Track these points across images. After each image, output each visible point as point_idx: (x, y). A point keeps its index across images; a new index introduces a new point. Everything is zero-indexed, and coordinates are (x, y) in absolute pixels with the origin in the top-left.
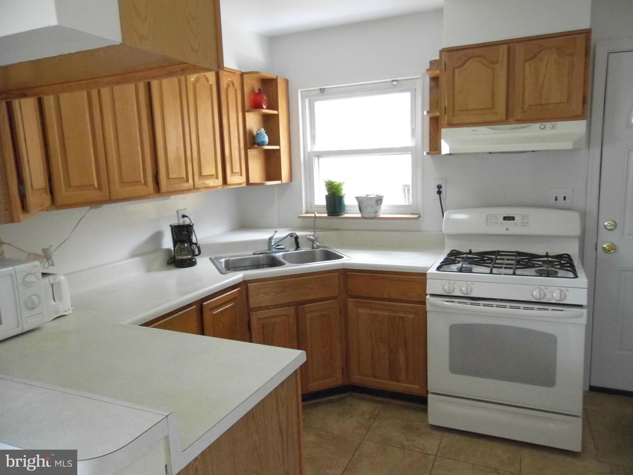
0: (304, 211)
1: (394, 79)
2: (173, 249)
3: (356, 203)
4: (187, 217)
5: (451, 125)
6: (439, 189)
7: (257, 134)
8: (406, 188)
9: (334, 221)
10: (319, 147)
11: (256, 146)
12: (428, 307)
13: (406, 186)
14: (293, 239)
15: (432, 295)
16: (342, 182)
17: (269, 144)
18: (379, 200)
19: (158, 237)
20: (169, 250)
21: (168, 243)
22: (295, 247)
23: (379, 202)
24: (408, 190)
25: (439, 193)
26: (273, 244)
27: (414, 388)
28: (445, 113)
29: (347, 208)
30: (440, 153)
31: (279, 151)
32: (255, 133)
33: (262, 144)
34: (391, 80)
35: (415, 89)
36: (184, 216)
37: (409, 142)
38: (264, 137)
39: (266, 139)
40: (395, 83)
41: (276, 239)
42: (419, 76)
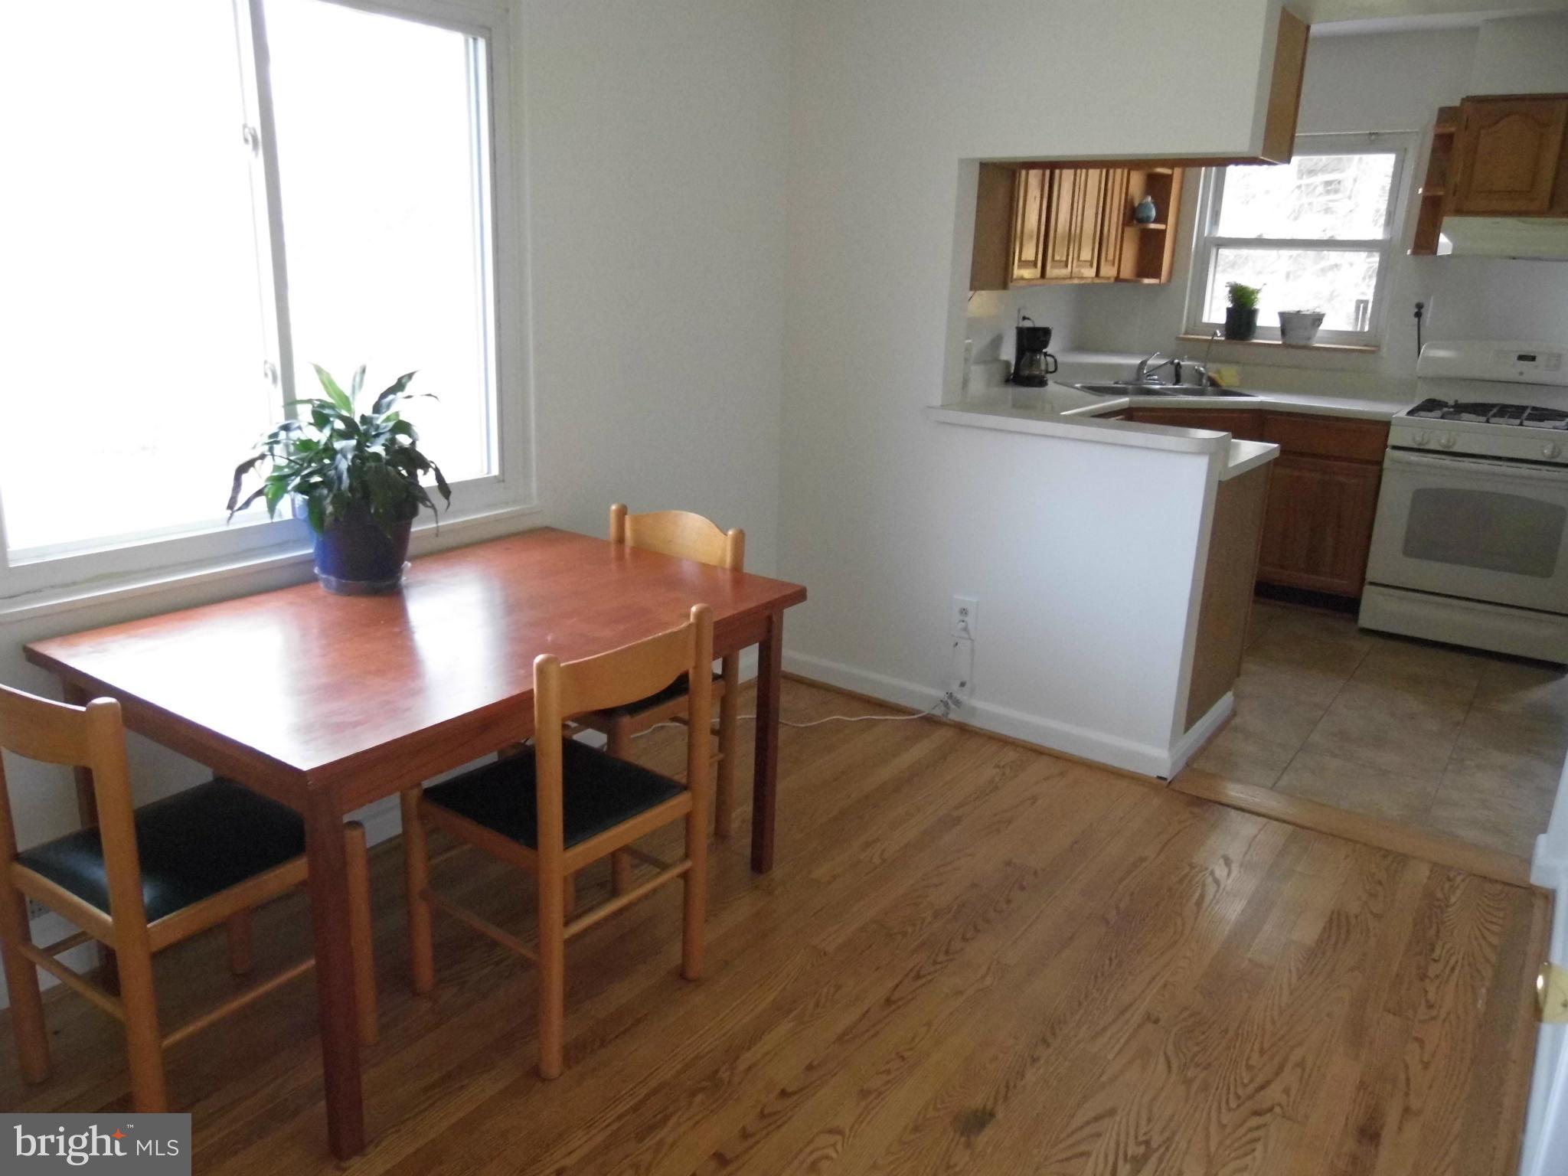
0: (1183, 330)
1: (1372, 132)
2: (1013, 362)
3: (1276, 323)
4: (1028, 319)
5: (1460, 212)
6: (1419, 310)
7: (1140, 205)
8: (1362, 305)
9: (1237, 348)
10: (1224, 231)
11: (1135, 222)
12: (1387, 464)
13: (1362, 301)
14: (1172, 368)
15: (1395, 448)
16: (1258, 288)
17: (1156, 221)
18: (1317, 319)
19: (997, 342)
20: (1007, 364)
21: (1008, 352)
22: (1174, 380)
23: (1317, 323)
24: (1365, 309)
25: (1418, 315)
26: (1145, 372)
27: (1341, 585)
28: (1454, 194)
29: (1258, 331)
30: (1435, 252)
31: (1164, 232)
32: (1136, 204)
33: (1147, 220)
34: (1368, 132)
35: (1406, 149)
36: (1024, 318)
37: (1377, 233)
38: (1151, 210)
39: (1153, 213)
40: (1373, 137)
41: (1150, 366)
42: (1417, 130)
